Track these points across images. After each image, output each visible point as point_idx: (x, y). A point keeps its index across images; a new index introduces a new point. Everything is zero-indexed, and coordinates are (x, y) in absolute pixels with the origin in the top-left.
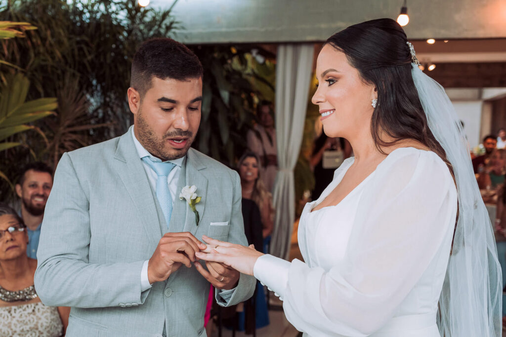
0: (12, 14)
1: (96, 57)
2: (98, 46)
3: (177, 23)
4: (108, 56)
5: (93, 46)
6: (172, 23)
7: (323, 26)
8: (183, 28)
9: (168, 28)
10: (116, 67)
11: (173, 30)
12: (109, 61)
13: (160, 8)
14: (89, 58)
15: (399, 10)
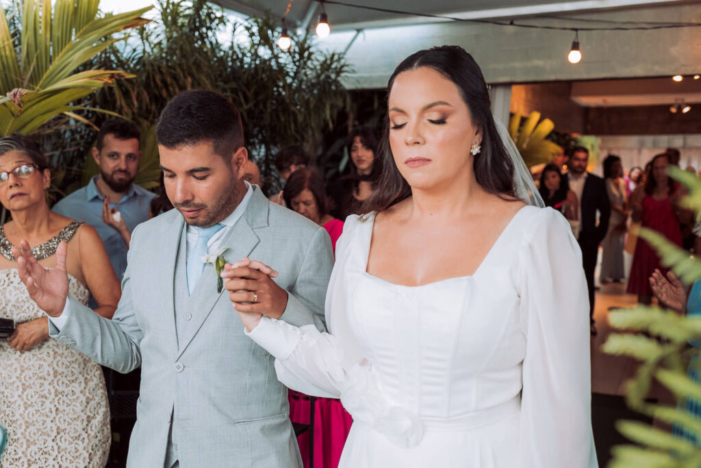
0: (146, 62)
1: (256, 105)
2: (256, 94)
3: (347, 65)
4: (269, 105)
5: (250, 94)
6: (342, 67)
7: (518, 65)
8: (354, 72)
9: (339, 72)
10: (278, 116)
11: (343, 75)
12: (269, 110)
13: (328, 50)
14: (246, 107)
15: (570, 45)
